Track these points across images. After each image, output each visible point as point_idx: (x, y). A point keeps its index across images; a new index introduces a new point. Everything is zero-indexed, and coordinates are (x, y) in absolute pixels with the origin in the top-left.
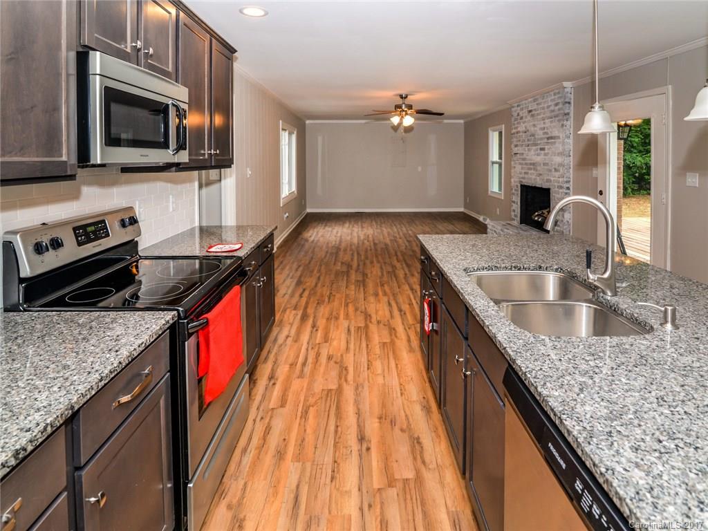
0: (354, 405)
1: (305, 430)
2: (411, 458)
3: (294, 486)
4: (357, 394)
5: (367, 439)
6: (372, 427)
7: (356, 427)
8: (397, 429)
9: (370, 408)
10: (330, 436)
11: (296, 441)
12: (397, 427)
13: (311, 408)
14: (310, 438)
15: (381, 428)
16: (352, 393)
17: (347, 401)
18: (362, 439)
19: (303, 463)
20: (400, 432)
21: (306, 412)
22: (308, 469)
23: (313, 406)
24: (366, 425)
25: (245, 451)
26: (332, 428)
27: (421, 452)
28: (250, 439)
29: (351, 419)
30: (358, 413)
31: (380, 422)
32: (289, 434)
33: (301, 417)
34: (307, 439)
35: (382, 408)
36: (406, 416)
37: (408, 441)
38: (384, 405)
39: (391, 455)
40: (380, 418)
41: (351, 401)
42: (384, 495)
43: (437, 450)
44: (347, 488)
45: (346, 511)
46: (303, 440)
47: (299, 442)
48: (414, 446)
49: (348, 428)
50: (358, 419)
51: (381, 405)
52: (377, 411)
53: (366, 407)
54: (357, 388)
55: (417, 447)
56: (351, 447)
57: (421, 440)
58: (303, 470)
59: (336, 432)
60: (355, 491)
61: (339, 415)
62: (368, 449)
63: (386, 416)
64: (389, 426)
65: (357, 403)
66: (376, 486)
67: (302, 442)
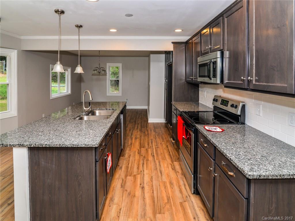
0: (146, 203)
1: (166, 192)
2: (126, 182)
3: (163, 176)
4: (144, 210)
5: (141, 188)
6: (138, 192)
7: (145, 193)
8: (128, 191)
9: (138, 201)
10: (155, 189)
11: (167, 188)
12: (128, 192)
13: (167, 202)
14: (163, 188)
15: (135, 192)
16: (147, 210)
17: (150, 206)
18: (143, 188)
19: (162, 181)
20: (128, 190)
21: (168, 199)
22: (160, 179)
23: (166, 203)
24: (141, 193)
25: (185, 185)
26: (155, 192)
27: (122, 183)
28: (186, 189)
29: (147, 195)
30: (144, 199)
31: (135, 194)
32: (172, 191)
33: (170, 197)
34: (164, 188)
35: (133, 201)
36: (123, 197)
37: (126, 187)
38: (132, 203)
39: (133, 182)
40: (134, 196)
41: (148, 205)
42: (136, 176)
43: (116, 183)
44: (147, 175)
45: (147, 171)
46: (165, 188)
47: (166, 187)
48: (124, 185)
49: (148, 192)
50: (144, 196)
51: (133, 202)
52: (135, 200)
53: (140, 202)
54: (145, 214)
55: (123, 185)
56: (147, 185)
57: (121, 187)
58: (162, 179)
59: (153, 191)
60: (145, 174)
61: (153, 198)
62: (141, 184)
63: (132, 197)
64: (131, 192)
65: (145, 205)
66: (139, 175)
67: (165, 187)
